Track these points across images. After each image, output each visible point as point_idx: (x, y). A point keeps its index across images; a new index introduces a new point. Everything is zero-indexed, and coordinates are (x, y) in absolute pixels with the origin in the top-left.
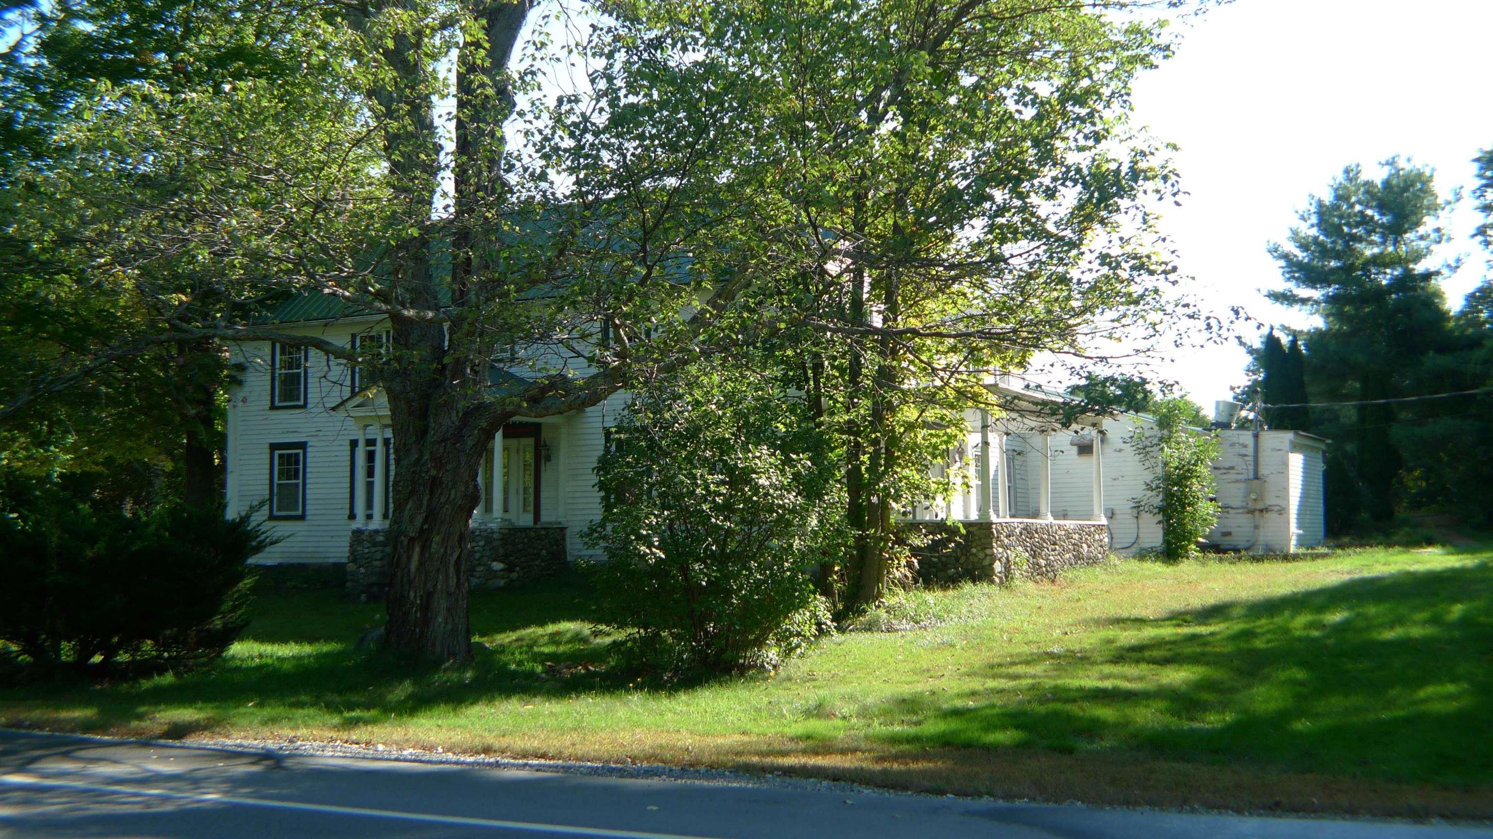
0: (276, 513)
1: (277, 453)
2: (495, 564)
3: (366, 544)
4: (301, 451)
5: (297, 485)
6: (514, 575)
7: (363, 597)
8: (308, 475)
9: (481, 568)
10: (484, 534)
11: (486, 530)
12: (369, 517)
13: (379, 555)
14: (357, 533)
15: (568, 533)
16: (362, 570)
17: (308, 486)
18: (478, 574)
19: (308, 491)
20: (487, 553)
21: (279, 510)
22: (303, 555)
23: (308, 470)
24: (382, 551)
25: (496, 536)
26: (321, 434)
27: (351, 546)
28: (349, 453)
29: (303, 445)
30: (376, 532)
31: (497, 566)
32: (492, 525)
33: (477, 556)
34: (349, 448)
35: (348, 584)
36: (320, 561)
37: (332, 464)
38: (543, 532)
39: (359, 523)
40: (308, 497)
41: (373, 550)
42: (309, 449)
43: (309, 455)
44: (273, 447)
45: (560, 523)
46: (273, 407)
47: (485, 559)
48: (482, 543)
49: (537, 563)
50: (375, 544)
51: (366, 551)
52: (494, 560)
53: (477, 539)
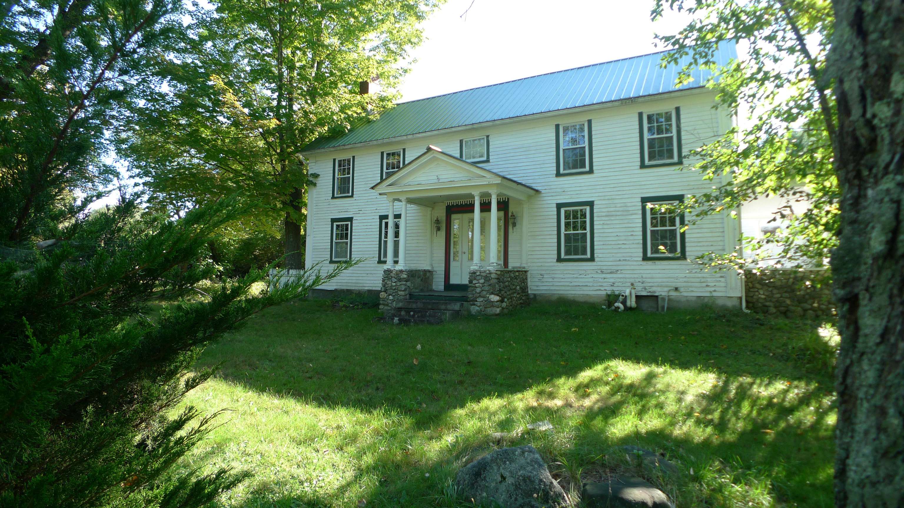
0: (333, 259)
1: (335, 224)
2: (492, 296)
3: (394, 280)
4: (349, 223)
5: (347, 243)
6: (504, 305)
7: (396, 320)
8: (353, 237)
9: (482, 299)
10: (484, 274)
11: (485, 272)
12: (396, 262)
13: (403, 288)
14: (388, 272)
15: (529, 274)
16: (391, 297)
17: (353, 244)
18: (478, 304)
19: (353, 247)
20: (487, 288)
21: (336, 257)
22: (350, 284)
23: (353, 234)
24: (405, 285)
25: (493, 276)
26: (361, 212)
27: (383, 281)
28: (378, 223)
29: (350, 219)
30: (401, 271)
31: (494, 298)
32: (491, 268)
33: (478, 290)
34: (378, 220)
35: (381, 307)
36: (360, 288)
37: (367, 230)
38: (517, 274)
39: (389, 265)
40: (353, 250)
41: (399, 284)
42: (354, 222)
43: (354, 225)
44: (333, 220)
45: (524, 268)
46: (333, 197)
47: (484, 293)
48: (482, 281)
49: (515, 295)
50: (400, 280)
51: (394, 284)
52: (492, 293)
53: (478, 278)
